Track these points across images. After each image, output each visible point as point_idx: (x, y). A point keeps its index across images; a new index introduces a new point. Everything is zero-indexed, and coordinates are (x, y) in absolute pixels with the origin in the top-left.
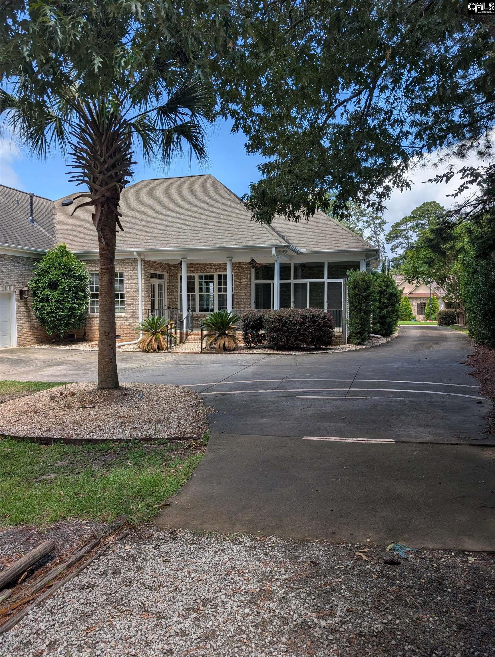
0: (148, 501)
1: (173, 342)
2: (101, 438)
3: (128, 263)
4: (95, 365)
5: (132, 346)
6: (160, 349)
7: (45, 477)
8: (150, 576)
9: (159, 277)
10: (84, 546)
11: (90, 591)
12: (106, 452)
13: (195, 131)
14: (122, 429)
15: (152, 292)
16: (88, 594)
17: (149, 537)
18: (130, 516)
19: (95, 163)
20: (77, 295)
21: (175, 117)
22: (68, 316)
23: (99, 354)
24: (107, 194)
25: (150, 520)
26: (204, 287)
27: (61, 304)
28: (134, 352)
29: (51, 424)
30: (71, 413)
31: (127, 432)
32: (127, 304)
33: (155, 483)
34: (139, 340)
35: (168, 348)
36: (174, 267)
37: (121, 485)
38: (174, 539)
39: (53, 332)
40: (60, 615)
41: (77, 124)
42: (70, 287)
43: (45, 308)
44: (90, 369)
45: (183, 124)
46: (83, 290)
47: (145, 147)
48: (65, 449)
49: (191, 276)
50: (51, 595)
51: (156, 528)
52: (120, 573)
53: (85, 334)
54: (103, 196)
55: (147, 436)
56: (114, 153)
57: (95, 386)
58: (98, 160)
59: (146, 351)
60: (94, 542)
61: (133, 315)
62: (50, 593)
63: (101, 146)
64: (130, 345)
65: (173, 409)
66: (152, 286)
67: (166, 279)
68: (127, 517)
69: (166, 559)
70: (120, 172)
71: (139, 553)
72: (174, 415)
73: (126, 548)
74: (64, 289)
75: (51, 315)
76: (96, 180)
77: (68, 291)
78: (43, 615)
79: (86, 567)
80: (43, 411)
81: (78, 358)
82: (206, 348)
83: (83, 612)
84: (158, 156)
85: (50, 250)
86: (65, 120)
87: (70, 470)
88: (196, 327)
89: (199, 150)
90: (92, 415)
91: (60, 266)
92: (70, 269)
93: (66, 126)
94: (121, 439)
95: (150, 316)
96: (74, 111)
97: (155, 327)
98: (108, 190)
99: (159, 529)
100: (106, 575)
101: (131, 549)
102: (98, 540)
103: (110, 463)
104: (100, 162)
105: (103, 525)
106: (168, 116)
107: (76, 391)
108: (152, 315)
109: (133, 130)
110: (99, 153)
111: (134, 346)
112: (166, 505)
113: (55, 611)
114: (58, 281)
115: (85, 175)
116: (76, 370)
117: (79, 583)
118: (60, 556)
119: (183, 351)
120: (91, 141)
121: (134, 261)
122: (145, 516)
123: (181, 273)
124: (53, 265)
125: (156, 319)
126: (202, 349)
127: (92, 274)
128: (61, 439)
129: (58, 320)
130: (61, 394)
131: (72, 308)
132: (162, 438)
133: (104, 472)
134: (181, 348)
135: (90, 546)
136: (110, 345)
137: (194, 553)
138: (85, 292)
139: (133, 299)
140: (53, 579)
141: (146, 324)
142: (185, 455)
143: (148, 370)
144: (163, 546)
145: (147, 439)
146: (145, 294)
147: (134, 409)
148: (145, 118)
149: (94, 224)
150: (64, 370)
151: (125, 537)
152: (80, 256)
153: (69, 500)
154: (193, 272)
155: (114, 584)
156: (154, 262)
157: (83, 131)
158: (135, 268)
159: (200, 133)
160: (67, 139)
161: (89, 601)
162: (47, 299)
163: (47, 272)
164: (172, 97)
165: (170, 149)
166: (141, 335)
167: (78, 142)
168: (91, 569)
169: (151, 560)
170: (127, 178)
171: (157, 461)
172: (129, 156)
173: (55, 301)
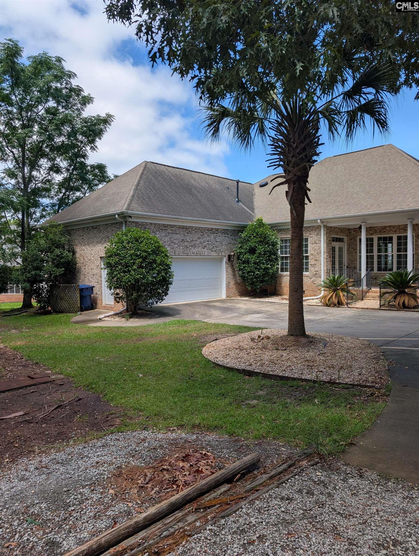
0: (335, 437)
1: (352, 298)
2: (292, 376)
3: (312, 230)
4: (286, 315)
5: (314, 301)
6: (340, 304)
7: (249, 402)
8: (340, 504)
9: (340, 240)
10: (283, 464)
11: (289, 503)
12: (296, 389)
13: (379, 106)
14: (310, 371)
15: (333, 254)
16: (288, 505)
17: (337, 470)
18: (320, 447)
19: (289, 149)
20: (270, 258)
21: (360, 98)
22: (263, 275)
23: (289, 306)
24: (299, 174)
25: (337, 454)
26: (383, 248)
27: (258, 265)
28: (317, 306)
29: (252, 360)
30: (267, 353)
31: (314, 374)
32: (311, 265)
33: (341, 422)
34: (321, 295)
35: (347, 304)
36: (354, 231)
37: (310, 419)
38: (361, 476)
39: (251, 287)
40: (266, 516)
41: (275, 120)
42: (265, 252)
43: (246, 268)
44: (280, 318)
45: (367, 102)
46: (275, 254)
47: (330, 129)
48: (264, 382)
49: (370, 238)
50: (258, 497)
51: (343, 463)
52: (313, 494)
53: (275, 289)
54: (295, 175)
55: (331, 380)
56: (305, 139)
57: (285, 332)
58: (291, 146)
59: (327, 305)
60: (290, 462)
61: (316, 274)
62: (258, 495)
63: (294, 135)
64: (313, 299)
65: (354, 359)
66: (333, 249)
67: (346, 242)
68: (318, 448)
69: (355, 493)
70: (309, 154)
71: (329, 481)
72: (356, 365)
73: (317, 474)
74: (260, 253)
75: (250, 274)
76: (289, 163)
77: (264, 254)
78: (253, 512)
79: (284, 482)
80: (246, 349)
81: (270, 309)
82: (384, 305)
83: (284, 519)
84: (342, 136)
85: (251, 223)
86: (266, 119)
87: (268, 399)
88: (375, 286)
89: (382, 124)
90: (283, 357)
91: (258, 235)
92: (265, 237)
93: (266, 123)
94: (308, 380)
95: (331, 275)
96: (273, 110)
97: (336, 284)
98: (299, 170)
99: (346, 464)
100: (302, 493)
101: (322, 475)
102: (294, 462)
103: (300, 398)
104: (293, 148)
105: (297, 450)
106: (353, 98)
107: (270, 335)
108: (332, 274)
109: (320, 116)
110: (292, 141)
111: (317, 301)
112: (351, 444)
113: (262, 512)
114: (256, 247)
115: (281, 160)
116: (269, 318)
117: (279, 493)
118: (264, 467)
119: (361, 307)
120: (285, 132)
121: (317, 228)
122: (333, 450)
123: (361, 236)
124: (253, 234)
125: (336, 277)
126: (380, 306)
127: (282, 241)
128: (260, 373)
129: (255, 278)
130: (259, 337)
131: (266, 269)
132: (345, 384)
133: (295, 405)
134: (360, 304)
135: (287, 465)
136: (298, 299)
137: (381, 494)
138: (276, 255)
139: (316, 260)
140: (259, 485)
141: (327, 281)
142: (368, 402)
143: (329, 322)
144: (350, 480)
145: (332, 383)
146: (327, 256)
147: (319, 355)
148: (331, 105)
149: (287, 199)
150: (260, 317)
151: (316, 464)
152: (274, 227)
153: (268, 424)
154: (372, 234)
155: (308, 502)
156: (335, 228)
157: (280, 124)
158: (319, 234)
159: (383, 108)
160: (267, 133)
161: (288, 511)
162: (247, 262)
163: (248, 240)
164: (356, 81)
165: (354, 127)
166: (323, 292)
167: (275, 134)
168: (289, 484)
169: (340, 490)
170: (315, 158)
171: (342, 403)
172: (316, 140)
173: (253, 263)
